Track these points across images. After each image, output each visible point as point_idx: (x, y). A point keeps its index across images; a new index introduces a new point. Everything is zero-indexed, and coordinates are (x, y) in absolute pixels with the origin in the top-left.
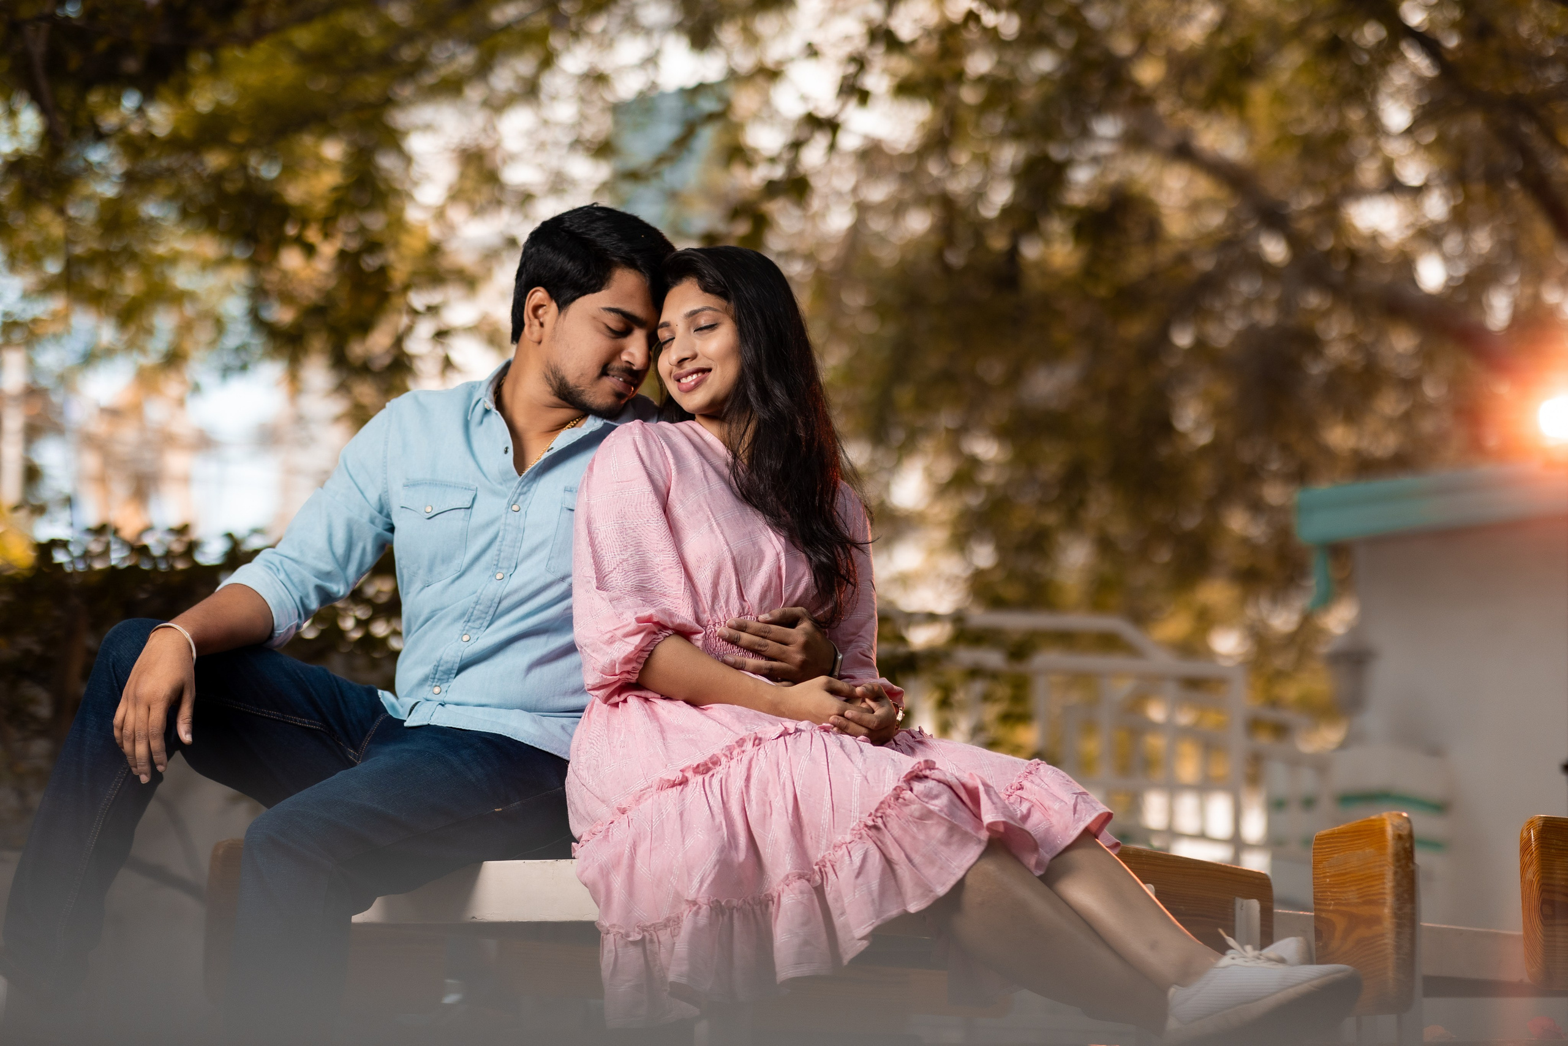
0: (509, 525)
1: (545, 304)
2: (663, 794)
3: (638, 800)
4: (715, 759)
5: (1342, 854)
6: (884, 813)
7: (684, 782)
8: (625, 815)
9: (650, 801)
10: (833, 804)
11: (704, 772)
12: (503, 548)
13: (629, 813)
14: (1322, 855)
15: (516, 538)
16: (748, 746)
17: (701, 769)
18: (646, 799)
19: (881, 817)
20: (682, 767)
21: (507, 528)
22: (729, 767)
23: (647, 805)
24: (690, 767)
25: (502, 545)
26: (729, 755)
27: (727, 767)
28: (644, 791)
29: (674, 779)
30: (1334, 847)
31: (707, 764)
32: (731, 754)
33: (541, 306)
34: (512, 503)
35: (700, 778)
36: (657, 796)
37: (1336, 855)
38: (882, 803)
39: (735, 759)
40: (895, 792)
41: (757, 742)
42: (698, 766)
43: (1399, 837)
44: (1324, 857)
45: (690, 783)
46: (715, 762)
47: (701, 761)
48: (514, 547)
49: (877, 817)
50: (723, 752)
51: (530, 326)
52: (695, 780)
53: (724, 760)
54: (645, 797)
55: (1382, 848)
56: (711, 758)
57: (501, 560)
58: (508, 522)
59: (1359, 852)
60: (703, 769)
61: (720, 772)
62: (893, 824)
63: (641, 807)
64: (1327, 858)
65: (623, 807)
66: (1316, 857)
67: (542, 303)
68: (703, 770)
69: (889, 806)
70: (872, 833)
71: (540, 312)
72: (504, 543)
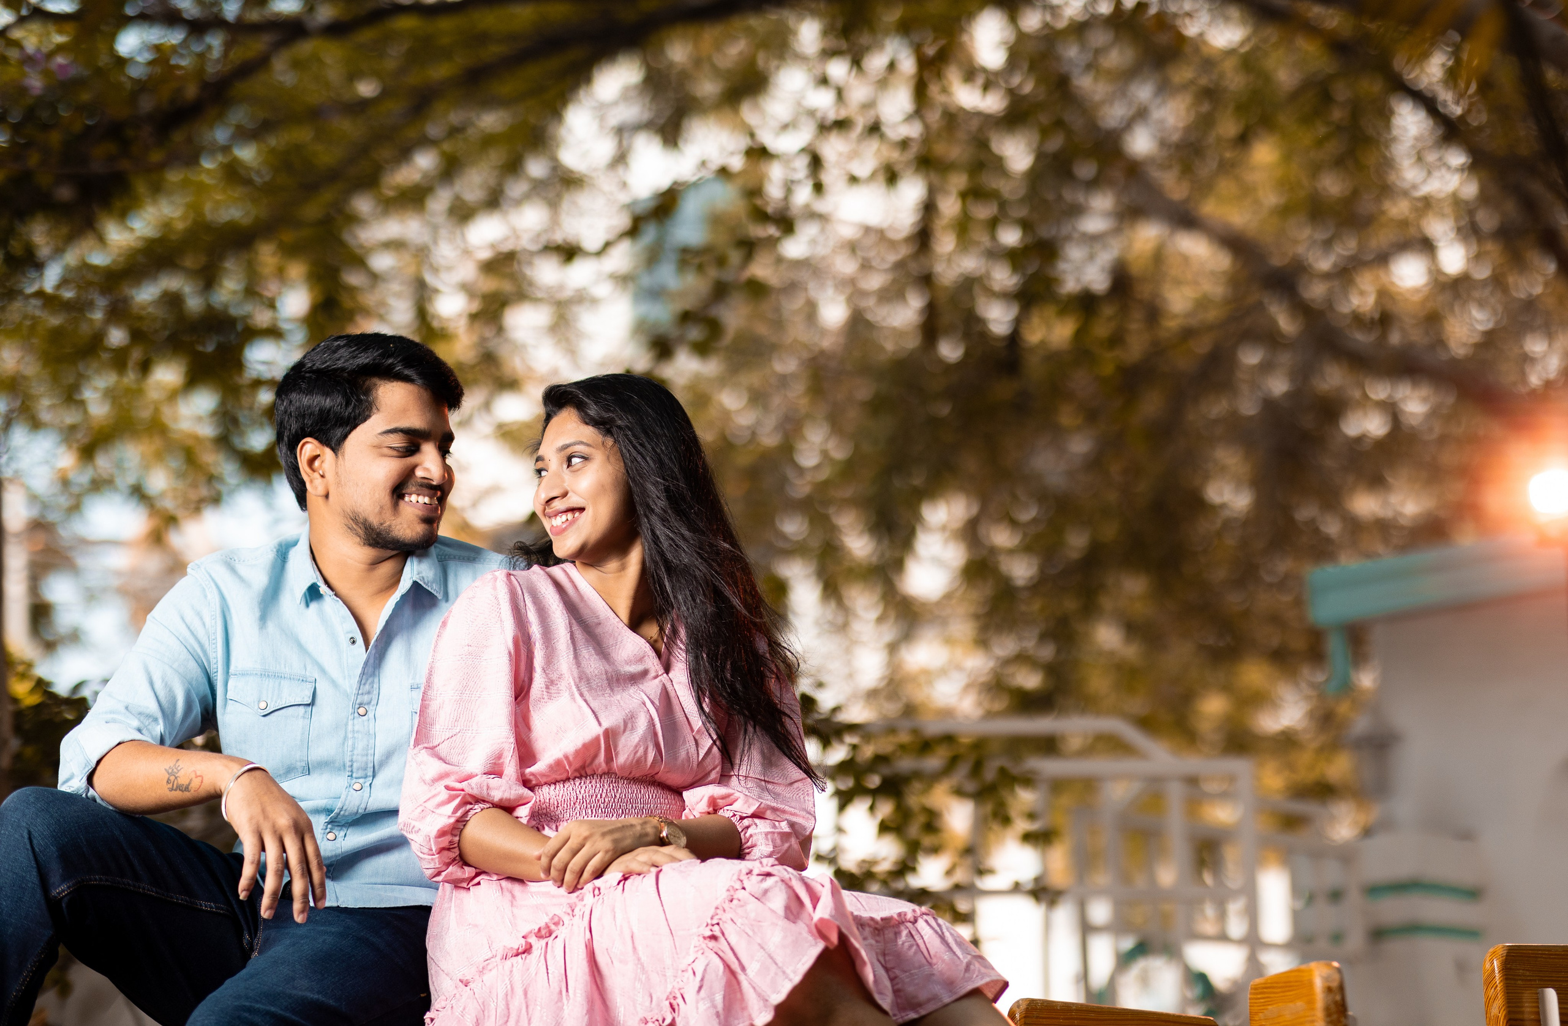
0: (358, 732)
1: (318, 453)
2: (508, 963)
3: (481, 972)
4: (556, 919)
5: (1275, 1006)
6: (720, 919)
7: (528, 950)
8: (468, 987)
9: (494, 972)
11: (547, 935)
12: (354, 757)
13: (472, 986)
14: (1258, 1006)
15: (368, 745)
16: (588, 899)
17: (543, 932)
18: (490, 970)
19: (718, 924)
20: (524, 934)
21: (356, 735)
22: (572, 925)
23: (490, 974)
24: (531, 932)
25: (353, 755)
26: (571, 913)
27: (571, 924)
28: (488, 961)
29: (517, 948)
30: (1268, 997)
31: (548, 927)
32: (573, 911)
33: (317, 457)
34: (357, 706)
35: (543, 942)
36: (502, 967)
37: (1270, 1007)
39: (577, 917)
41: (597, 892)
42: (539, 930)
43: (1329, 990)
44: (1259, 1008)
45: (534, 948)
46: (559, 922)
47: (543, 925)
48: (367, 755)
49: (714, 926)
50: (564, 910)
51: (311, 481)
52: (538, 945)
53: (566, 919)
54: (490, 967)
55: (1311, 1002)
57: (354, 770)
58: (356, 728)
59: (1291, 1005)
60: (546, 932)
61: (562, 932)
63: (484, 978)
64: (1263, 1009)
65: (466, 978)
66: (1252, 1008)
67: (315, 454)
68: (545, 934)
70: (712, 944)
71: (317, 463)
72: (355, 752)
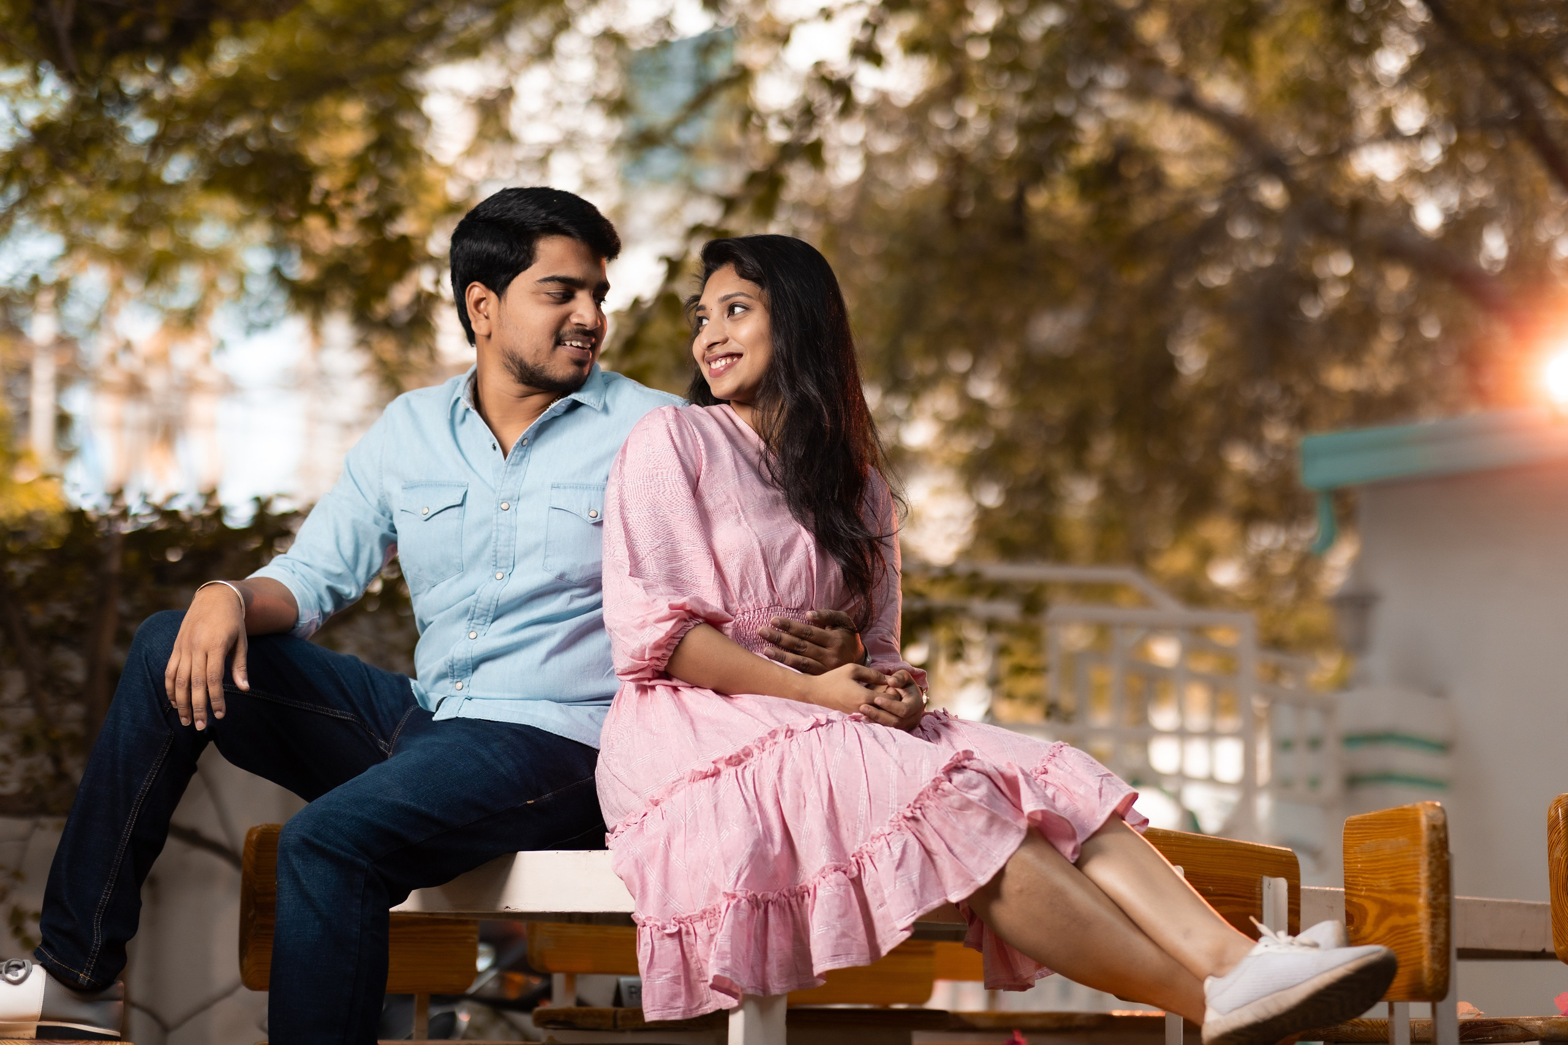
0: (501, 524)
1: (484, 296)
2: (696, 785)
3: (671, 792)
4: (747, 751)
5: (1374, 840)
6: (922, 804)
7: (716, 774)
8: (658, 807)
9: (682, 793)
10: (870, 796)
11: (737, 763)
12: (498, 548)
13: (662, 805)
14: (1353, 840)
15: (510, 537)
16: (781, 737)
17: (734, 760)
18: (679, 791)
19: (920, 808)
20: (713, 759)
21: (499, 528)
22: (761, 758)
23: (679, 797)
24: (722, 758)
25: (496, 545)
26: (761, 747)
27: (760, 758)
28: (677, 783)
29: (706, 771)
30: (1366, 833)
31: (739, 756)
32: (763, 745)
33: (482, 300)
35: (732, 770)
36: (690, 788)
37: (1368, 841)
38: (921, 794)
39: (767, 752)
40: (933, 783)
41: (789, 733)
42: (731, 758)
43: (1434, 828)
44: (1355, 842)
45: (722, 775)
46: (748, 753)
47: (734, 753)
48: (509, 546)
49: (916, 808)
50: (755, 744)
51: (477, 321)
52: (728, 772)
53: (756, 752)
54: (678, 788)
55: (1415, 838)
56: (743, 750)
57: (498, 560)
58: (499, 521)
59: (1392, 840)
60: (736, 760)
61: (752, 763)
62: (932, 814)
63: (674, 798)
64: (1359, 843)
65: (656, 798)
66: (1347, 842)
67: (481, 296)
68: (735, 762)
69: (928, 797)
70: (911, 824)
71: (482, 306)
72: (499, 543)
